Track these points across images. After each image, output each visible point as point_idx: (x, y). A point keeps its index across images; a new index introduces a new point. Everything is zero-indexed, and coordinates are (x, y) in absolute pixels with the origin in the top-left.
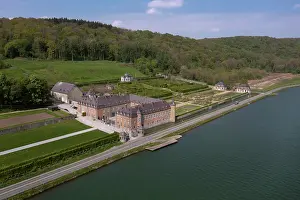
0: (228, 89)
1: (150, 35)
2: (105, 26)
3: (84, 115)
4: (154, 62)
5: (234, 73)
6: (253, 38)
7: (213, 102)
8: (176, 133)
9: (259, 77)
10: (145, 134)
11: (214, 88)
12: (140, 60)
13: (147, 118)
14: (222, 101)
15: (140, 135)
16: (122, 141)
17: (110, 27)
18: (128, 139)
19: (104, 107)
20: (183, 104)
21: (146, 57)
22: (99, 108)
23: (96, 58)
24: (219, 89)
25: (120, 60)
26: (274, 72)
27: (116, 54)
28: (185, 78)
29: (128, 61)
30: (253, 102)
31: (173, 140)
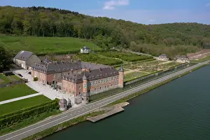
0: (170, 59)
1: (107, 20)
2: (73, 13)
3: (36, 79)
4: (110, 39)
5: (173, 47)
6: (185, 24)
7: (159, 70)
8: (123, 100)
9: (193, 52)
10: (90, 101)
11: (158, 59)
12: (98, 38)
13: (94, 83)
14: (167, 69)
15: (84, 102)
16: (61, 109)
17: (77, 14)
18: (69, 107)
19: (54, 72)
20: (131, 71)
21: (103, 35)
22: (48, 73)
23: (63, 35)
24: (163, 60)
25: (82, 37)
26: (204, 48)
27: (79, 32)
28: (134, 51)
29: (88, 38)
30: (194, 70)
31: (119, 108)
